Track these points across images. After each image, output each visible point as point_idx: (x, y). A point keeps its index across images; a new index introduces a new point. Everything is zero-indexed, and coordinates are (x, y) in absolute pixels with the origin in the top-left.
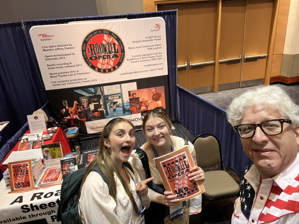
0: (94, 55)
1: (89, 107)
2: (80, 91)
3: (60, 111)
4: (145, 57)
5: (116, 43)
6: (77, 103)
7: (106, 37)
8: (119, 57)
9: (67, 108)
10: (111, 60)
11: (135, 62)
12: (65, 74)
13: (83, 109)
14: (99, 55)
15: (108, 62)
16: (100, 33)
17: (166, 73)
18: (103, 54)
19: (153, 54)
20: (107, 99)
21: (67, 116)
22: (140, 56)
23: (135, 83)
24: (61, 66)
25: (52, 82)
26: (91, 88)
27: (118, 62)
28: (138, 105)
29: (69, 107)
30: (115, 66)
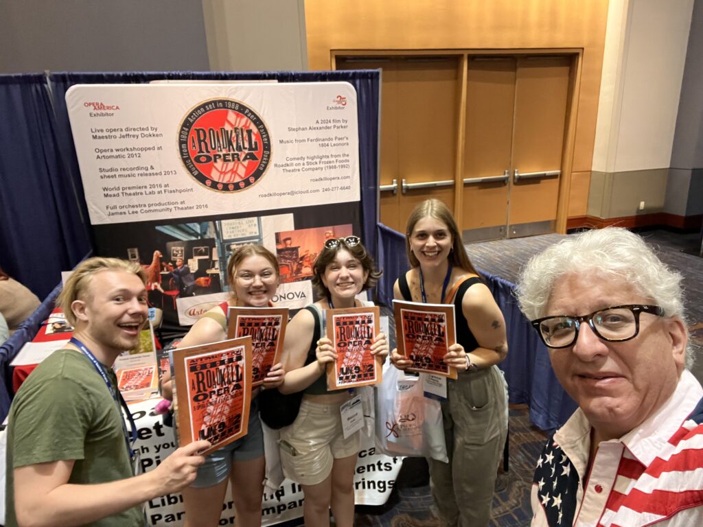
0: (204, 152)
1: (186, 266)
2: (169, 230)
4: (314, 161)
5: (253, 130)
6: (161, 256)
7: (231, 116)
8: (257, 159)
10: (240, 166)
11: (293, 171)
12: (138, 191)
13: (174, 268)
14: (215, 152)
15: (235, 170)
16: (221, 108)
17: (355, 196)
19: (330, 156)
20: (229, 249)
22: (302, 158)
23: (291, 215)
24: (129, 172)
25: (107, 208)
26: (193, 222)
27: (256, 168)
28: (296, 264)
29: (141, 264)
30: (248, 178)
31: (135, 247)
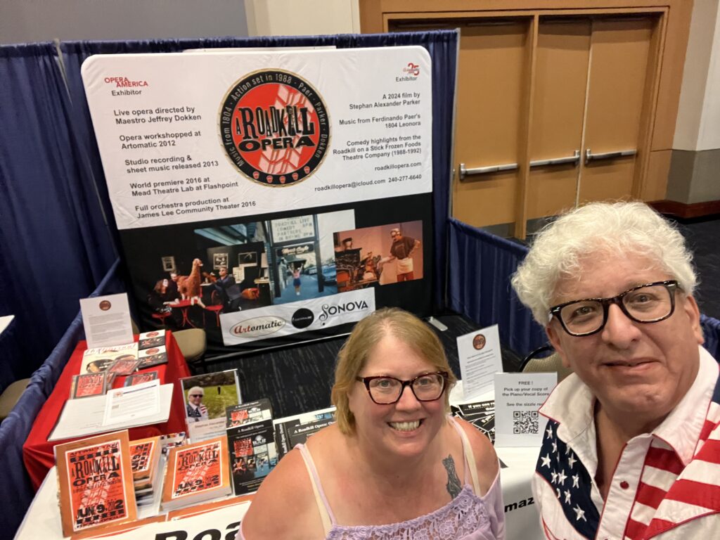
0: (250, 138)
1: (231, 275)
2: (209, 233)
3: (155, 284)
4: (380, 145)
5: (309, 109)
6: (202, 265)
8: (313, 144)
9: (173, 278)
10: (294, 154)
11: (355, 158)
12: (173, 187)
13: (217, 279)
14: (264, 137)
15: (287, 158)
16: (271, 81)
17: (425, 186)
18: (274, 137)
19: (398, 139)
20: (280, 254)
21: (173, 300)
22: (366, 142)
23: (352, 212)
24: (162, 165)
25: (136, 209)
26: (239, 223)
27: (312, 156)
28: (357, 269)
29: (178, 275)
30: (303, 168)
31: (170, 255)
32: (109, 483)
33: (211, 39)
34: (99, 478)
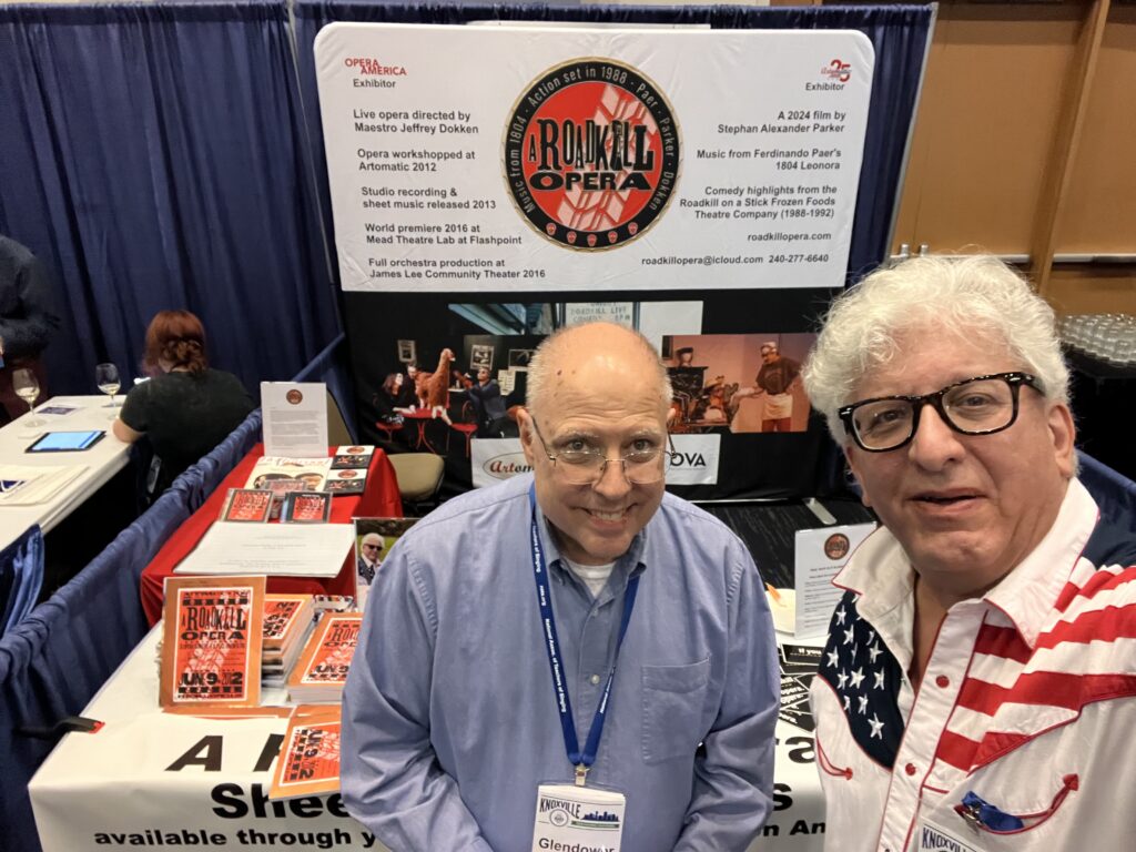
1: (494, 381)
2: (471, 312)
3: (384, 380)
4: (761, 198)
5: (649, 128)
6: (453, 359)
8: (649, 188)
9: (411, 374)
10: (614, 198)
11: (715, 215)
12: (426, 235)
13: (473, 384)
14: (572, 168)
15: (603, 205)
16: (593, 79)
17: (835, 278)
18: (587, 169)
19: (796, 190)
21: (407, 406)
22: (738, 191)
23: (699, 305)
24: (413, 199)
25: (370, 262)
26: (515, 302)
27: (643, 206)
28: (695, 400)
29: (419, 369)
30: (627, 224)
31: (410, 338)
32: (229, 646)
33: (511, 6)
34: (216, 636)
